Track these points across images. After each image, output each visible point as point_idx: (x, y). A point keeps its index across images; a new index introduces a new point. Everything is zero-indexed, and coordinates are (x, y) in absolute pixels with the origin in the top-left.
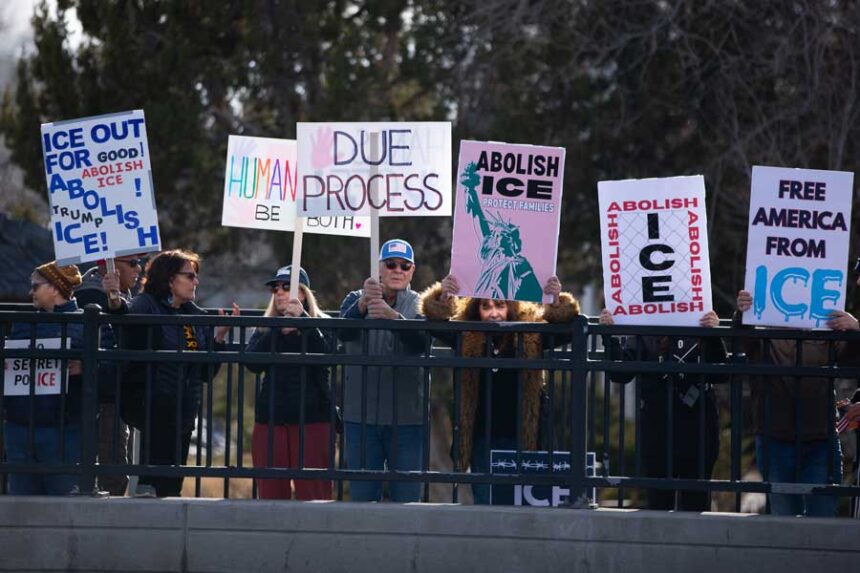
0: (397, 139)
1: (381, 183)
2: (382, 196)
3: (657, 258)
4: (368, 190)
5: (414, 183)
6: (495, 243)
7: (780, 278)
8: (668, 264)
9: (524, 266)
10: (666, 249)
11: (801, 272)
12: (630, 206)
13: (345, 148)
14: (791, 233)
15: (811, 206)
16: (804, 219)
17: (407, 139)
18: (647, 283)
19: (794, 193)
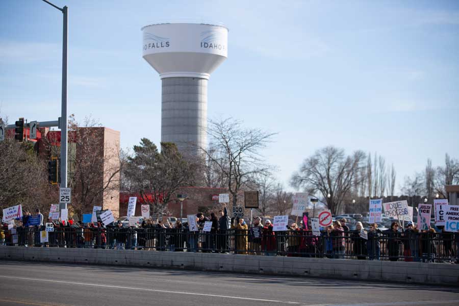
0: (399, 204)
1: (398, 211)
2: (398, 213)
3: (441, 213)
4: (396, 212)
5: (403, 210)
6: (422, 221)
7: (451, 224)
8: (443, 214)
9: (426, 224)
10: (443, 211)
11: (455, 223)
12: (438, 204)
13: (391, 206)
14: (453, 216)
15: (456, 212)
16: (455, 214)
17: (400, 204)
18: (440, 217)
19: (453, 209)
